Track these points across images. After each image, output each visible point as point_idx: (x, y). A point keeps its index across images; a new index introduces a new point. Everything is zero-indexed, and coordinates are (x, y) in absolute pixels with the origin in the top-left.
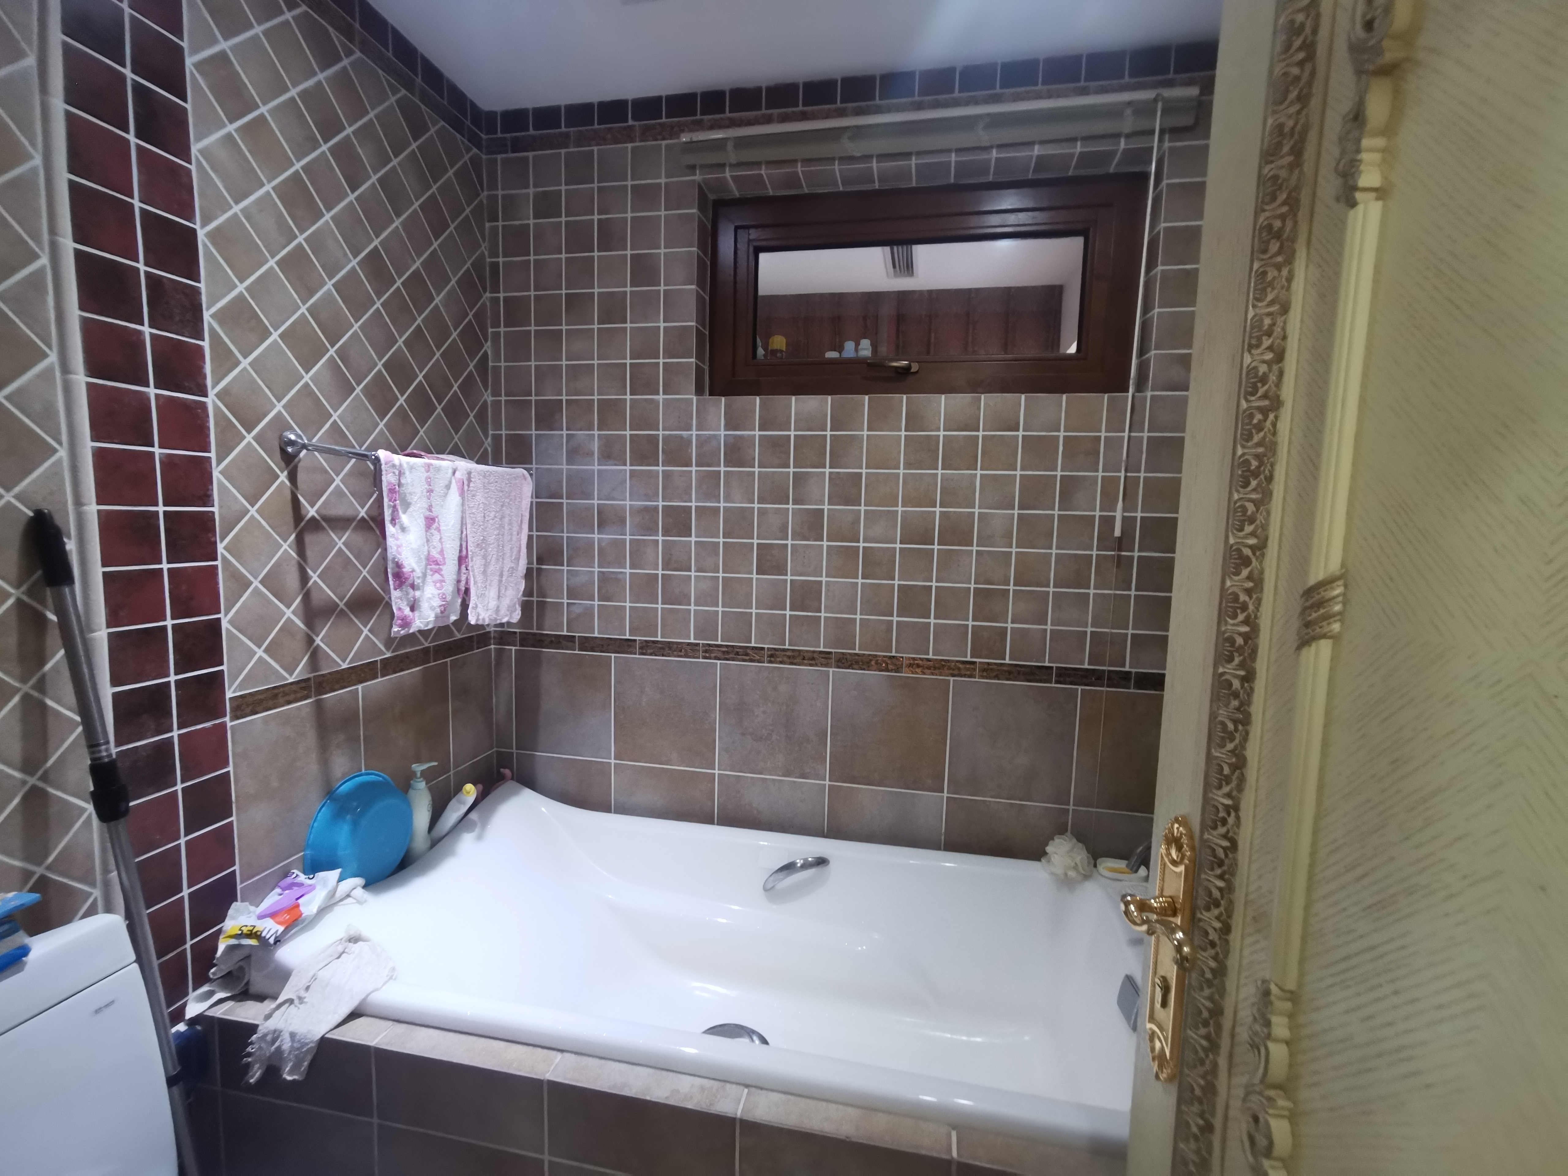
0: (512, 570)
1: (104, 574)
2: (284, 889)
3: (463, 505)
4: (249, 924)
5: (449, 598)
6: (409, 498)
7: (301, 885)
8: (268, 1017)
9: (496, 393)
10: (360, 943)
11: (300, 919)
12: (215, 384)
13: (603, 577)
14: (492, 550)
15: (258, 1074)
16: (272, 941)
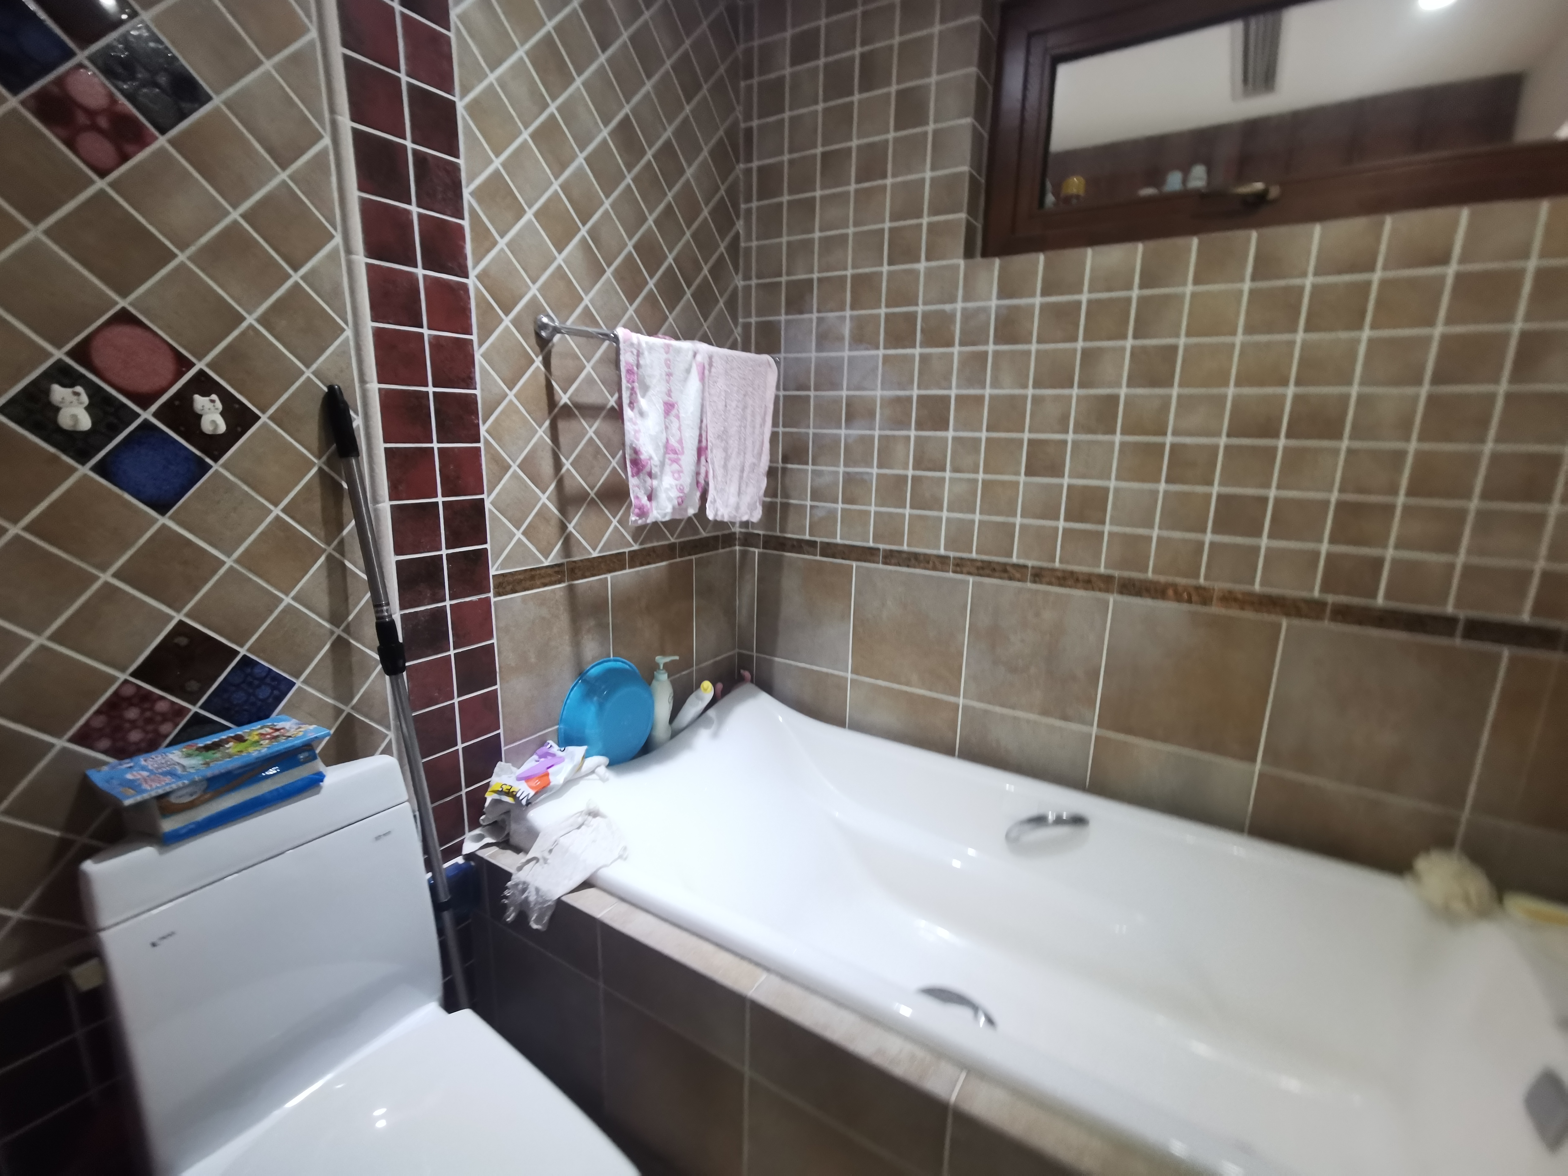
0: (754, 466)
1: (386, 449)
2: (540, 757)
3: (703, 391)
4: (508, 784)
5: (686, 490)
6: (648, 381)
7: (553, 755)
8: (520, 869)
9: (747, 277)
10: (598, 818)
11: (549, 786)
12: (476, 263)
13: (849, 479)
14: (734, 443)
15: (513, 915)
16: (524, 802)
